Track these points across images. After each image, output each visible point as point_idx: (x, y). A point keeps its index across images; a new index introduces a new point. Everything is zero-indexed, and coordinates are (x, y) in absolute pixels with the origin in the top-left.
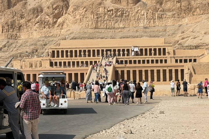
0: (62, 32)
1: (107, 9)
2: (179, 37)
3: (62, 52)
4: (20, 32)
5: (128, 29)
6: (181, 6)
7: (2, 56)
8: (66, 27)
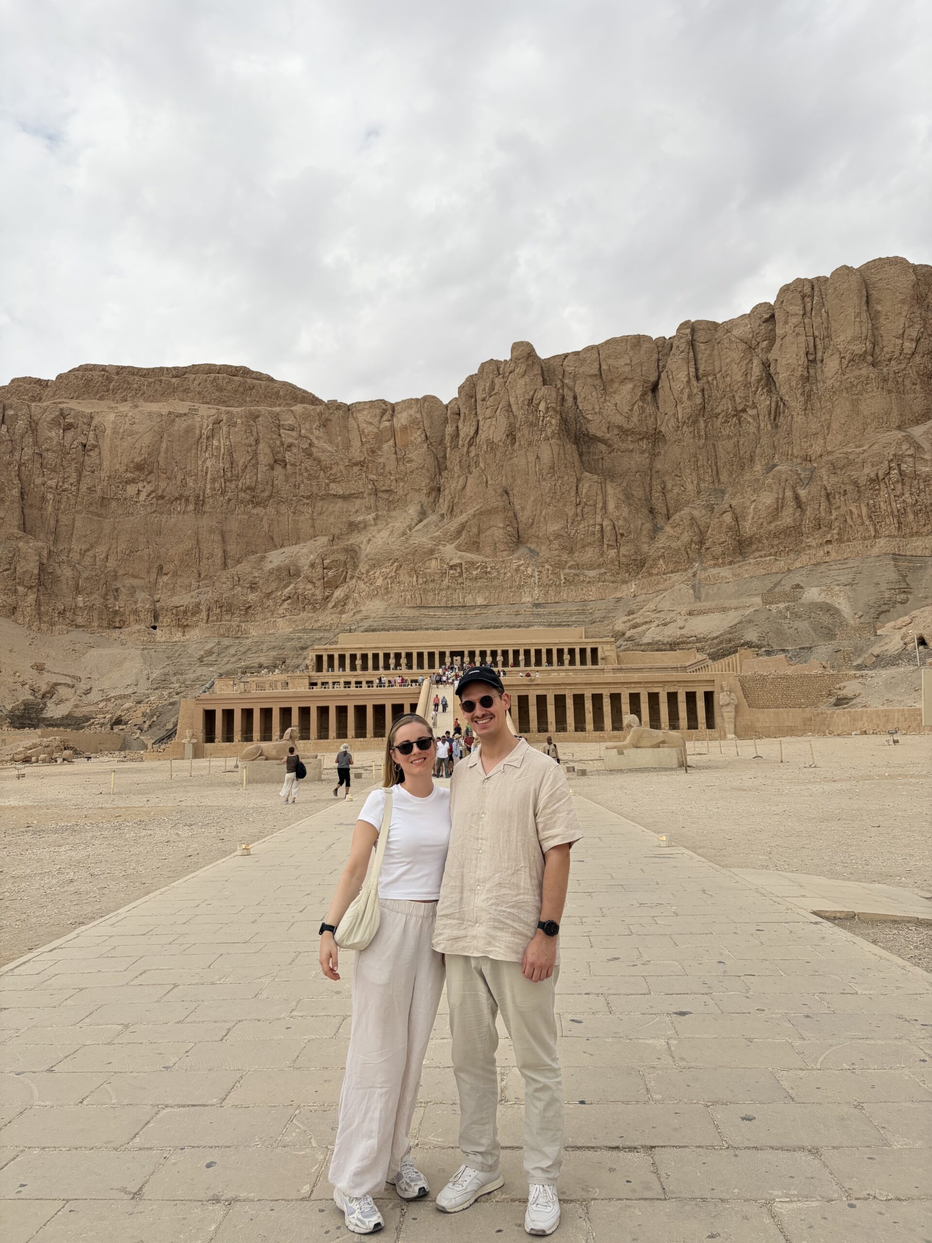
0: (343, 621)
1: (448, 564)
2: (624, 622)
3: (342, 657)
4: (247, 621)
5: (496, 608)
6: (618, 556)
7: (201, 675)
8: (353, 607)
